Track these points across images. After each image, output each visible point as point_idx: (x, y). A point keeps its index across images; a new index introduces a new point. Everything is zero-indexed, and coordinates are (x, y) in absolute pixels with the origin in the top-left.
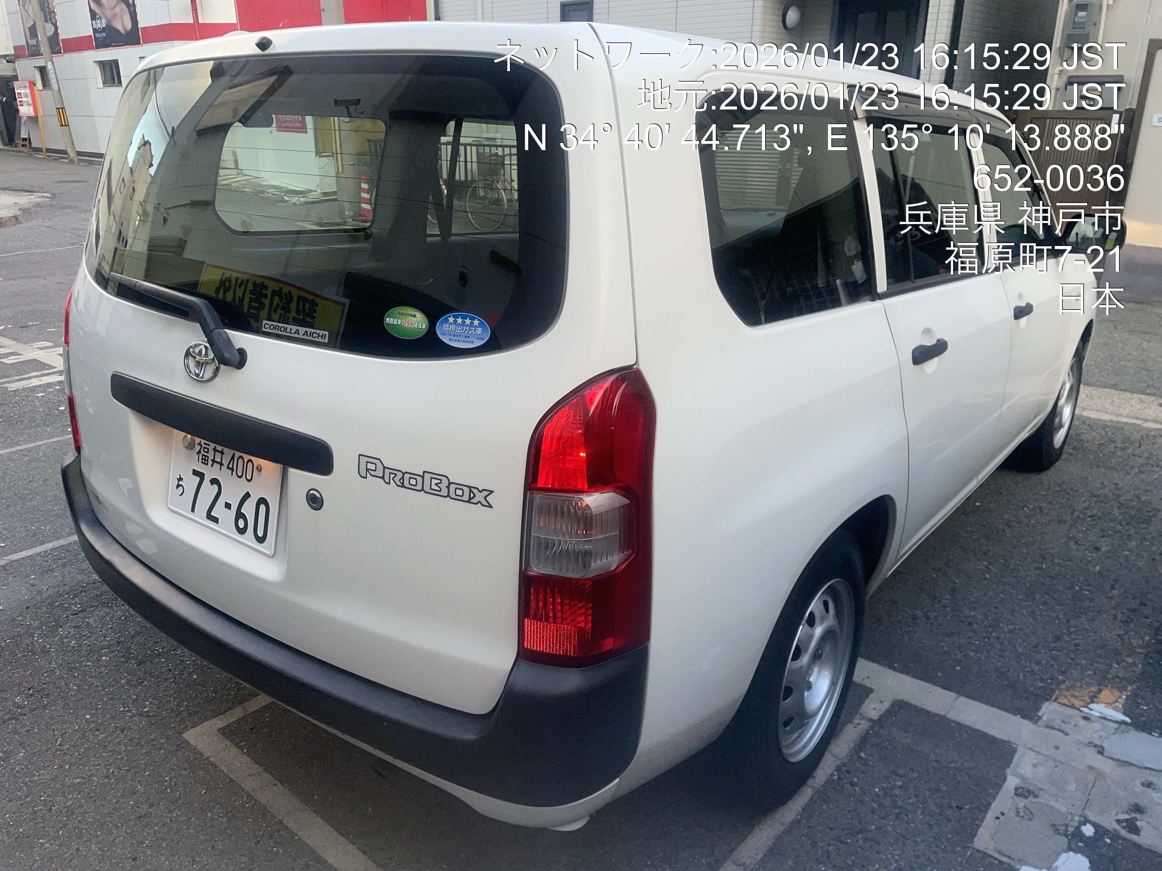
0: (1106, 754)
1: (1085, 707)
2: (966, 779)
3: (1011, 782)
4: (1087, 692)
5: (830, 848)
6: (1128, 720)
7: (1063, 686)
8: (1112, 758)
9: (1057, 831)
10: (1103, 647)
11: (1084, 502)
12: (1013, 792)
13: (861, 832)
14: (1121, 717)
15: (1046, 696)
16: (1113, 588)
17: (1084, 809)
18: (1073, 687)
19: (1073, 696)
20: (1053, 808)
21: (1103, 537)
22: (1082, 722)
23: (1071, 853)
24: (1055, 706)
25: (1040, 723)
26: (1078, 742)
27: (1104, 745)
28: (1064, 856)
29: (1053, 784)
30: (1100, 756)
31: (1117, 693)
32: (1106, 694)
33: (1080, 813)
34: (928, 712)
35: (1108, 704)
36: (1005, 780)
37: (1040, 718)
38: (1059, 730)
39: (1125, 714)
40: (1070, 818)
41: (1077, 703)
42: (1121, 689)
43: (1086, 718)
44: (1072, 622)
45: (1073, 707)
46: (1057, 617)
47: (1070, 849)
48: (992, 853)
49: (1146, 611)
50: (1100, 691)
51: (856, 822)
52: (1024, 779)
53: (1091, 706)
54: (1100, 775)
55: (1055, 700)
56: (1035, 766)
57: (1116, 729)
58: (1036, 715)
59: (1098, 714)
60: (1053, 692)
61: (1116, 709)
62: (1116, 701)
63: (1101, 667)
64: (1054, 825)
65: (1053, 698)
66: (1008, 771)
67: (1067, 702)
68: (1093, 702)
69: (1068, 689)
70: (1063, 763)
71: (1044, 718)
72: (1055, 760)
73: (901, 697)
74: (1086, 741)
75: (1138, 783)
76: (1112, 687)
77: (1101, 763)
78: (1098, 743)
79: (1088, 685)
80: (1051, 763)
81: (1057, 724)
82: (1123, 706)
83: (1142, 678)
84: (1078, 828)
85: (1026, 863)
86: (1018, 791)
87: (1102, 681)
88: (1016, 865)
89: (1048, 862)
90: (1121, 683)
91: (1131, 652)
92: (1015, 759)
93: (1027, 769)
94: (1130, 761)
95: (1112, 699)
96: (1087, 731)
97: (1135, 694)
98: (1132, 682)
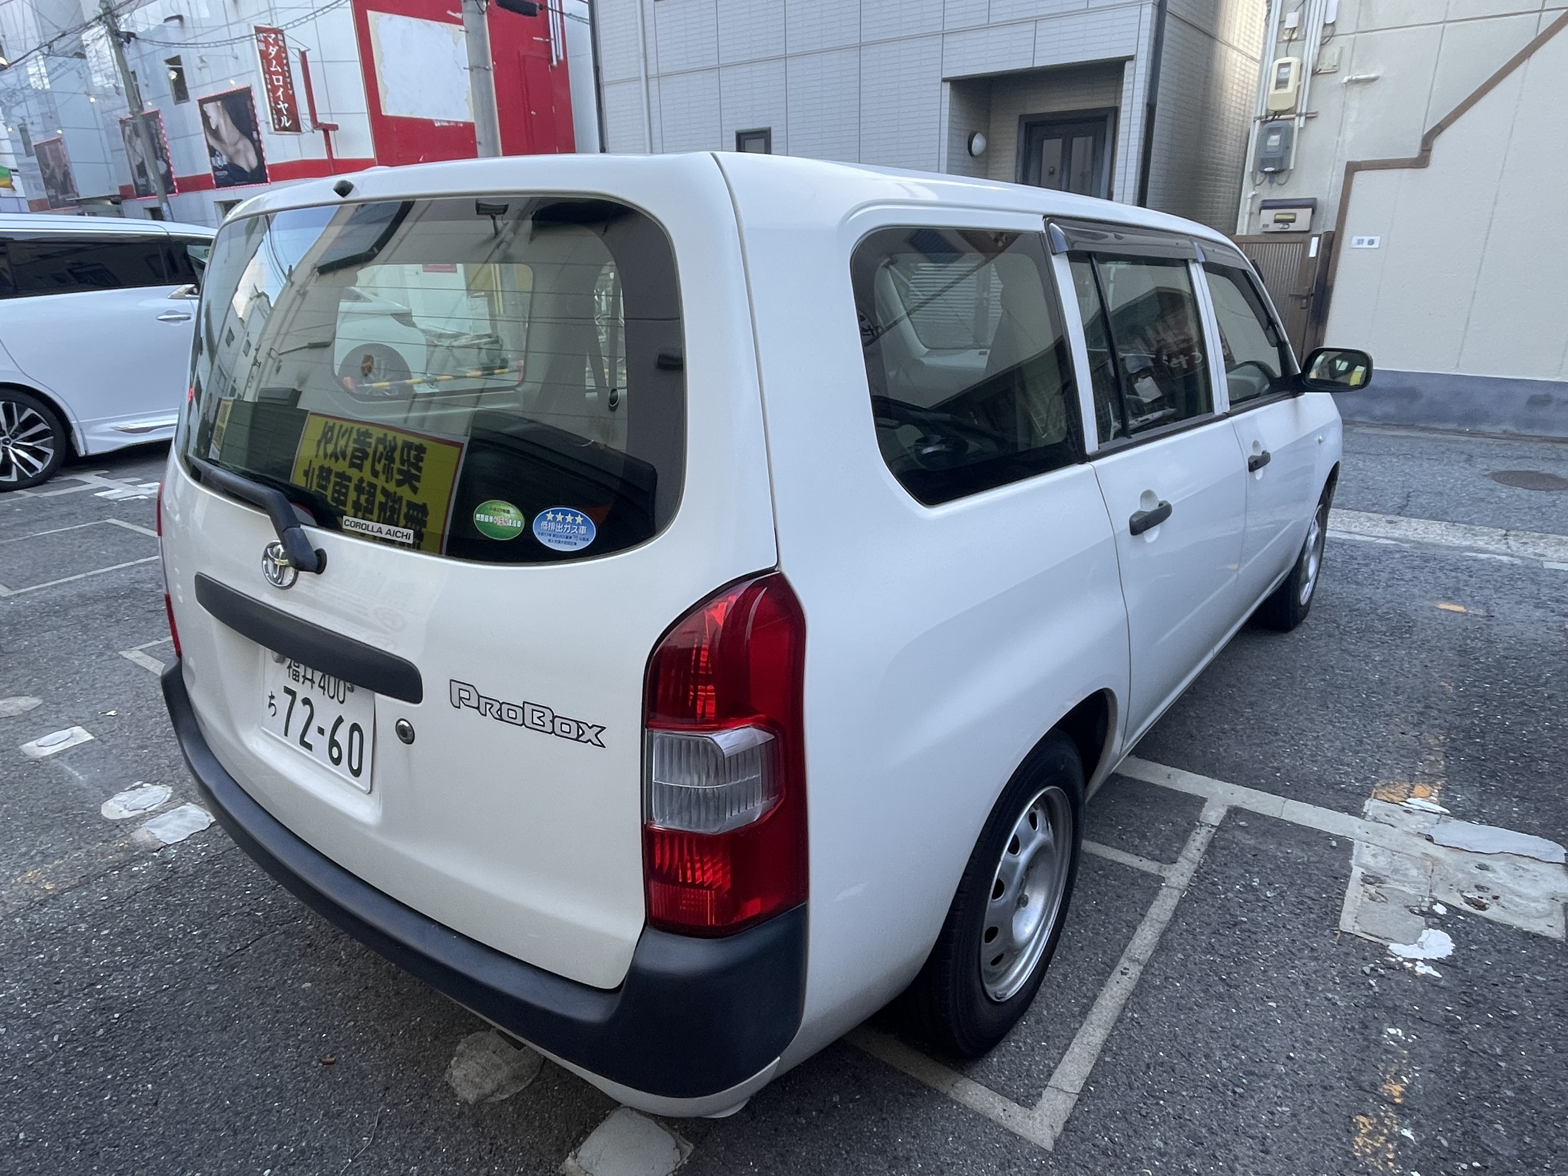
0: (1436, 841)
1: (1403, 801)
2: (1316, 872)
3: (1357, 873)
4: (1402, 788)
5: (1213, 940)
6: (1448, 812)
7: (1377, 785)
8: (1442, 845)
9: (1412, 912)
10: (1404, 748)
11: (1346, 616)
12: (1361, 880)
13: (1235, 924)
14: (1439, 809)
16: (1396, 694)
17: (1430, 891)
18: (1388, 784)
19: (1390, 792)
20: (1402, 892)
21: (1373, 648)
22: (1405, 815)
23: (1431, 930)
24: (1376, 802)
25: (1367, 818)
26: (1408, 833)
27: (1431, 834)
28: (1425, 932)
29: (1395, 871)
30: (1431, 844)
31: (1429, 788)
32: (1418, 789)
33: (1428, 895)
34: (1264, 816)
35: (1424, 798)
36: (1351, 870)
37: (1365, 813)
38: (1386, 824)
39: (1442, 806)
40: (1420, 899)
41: (1396, 799)
42: (1431, 784)
43: (1407, 811)
44: (1369, 728)
45: (1393, 802)
46: (1354, 723)
47: (1428, 926)
48: (1359, 934)
49: (1435, 713)
50: (1413, 786)
51: (1228, 917)
52: (1368, 868)
53: (1409, 800)
54: (1435, 861)
55: (1375, 797)
56: (1374, 856)
57: (1439, 820)
58: (1362, 812)
59: (1419, 808)
60: (1370, 790)
61: (1432, 802)
62: (1431, 795)
63: (1407, 765)
64: (1407, 907)
65: (1373, 795)
66: (1352, 862)
67: (1386, 799)
68: (1409, 797)
69: (1383, 787)
70: (1399, 853)
71: (1370, 814)
72: (1391, 851)
73: (1235, 804)
74: (1414, 832)
75: (1473, 865)
76: (1424, 783)
77: (1432, 849)
78: (1425, 832)
79: (1400, 782)
80: (1389, 853)
81: (1382, 818)
82: (1438, 799)
83: (1447, 773)
84: (1430, 908)
85: (1393, 941)
86: (1366, 880)
87: (1412, 778)
88: (1385, 943)
89: (1412, 938)
90: (1430, 779)
91: (1431, 751)
92: (1355, 852)
93: (1368, 859)
94: (1460, 847)
95: (1427, 793)
96: (1412, 823)
97: (1446, 788)
98: (1439, 777)
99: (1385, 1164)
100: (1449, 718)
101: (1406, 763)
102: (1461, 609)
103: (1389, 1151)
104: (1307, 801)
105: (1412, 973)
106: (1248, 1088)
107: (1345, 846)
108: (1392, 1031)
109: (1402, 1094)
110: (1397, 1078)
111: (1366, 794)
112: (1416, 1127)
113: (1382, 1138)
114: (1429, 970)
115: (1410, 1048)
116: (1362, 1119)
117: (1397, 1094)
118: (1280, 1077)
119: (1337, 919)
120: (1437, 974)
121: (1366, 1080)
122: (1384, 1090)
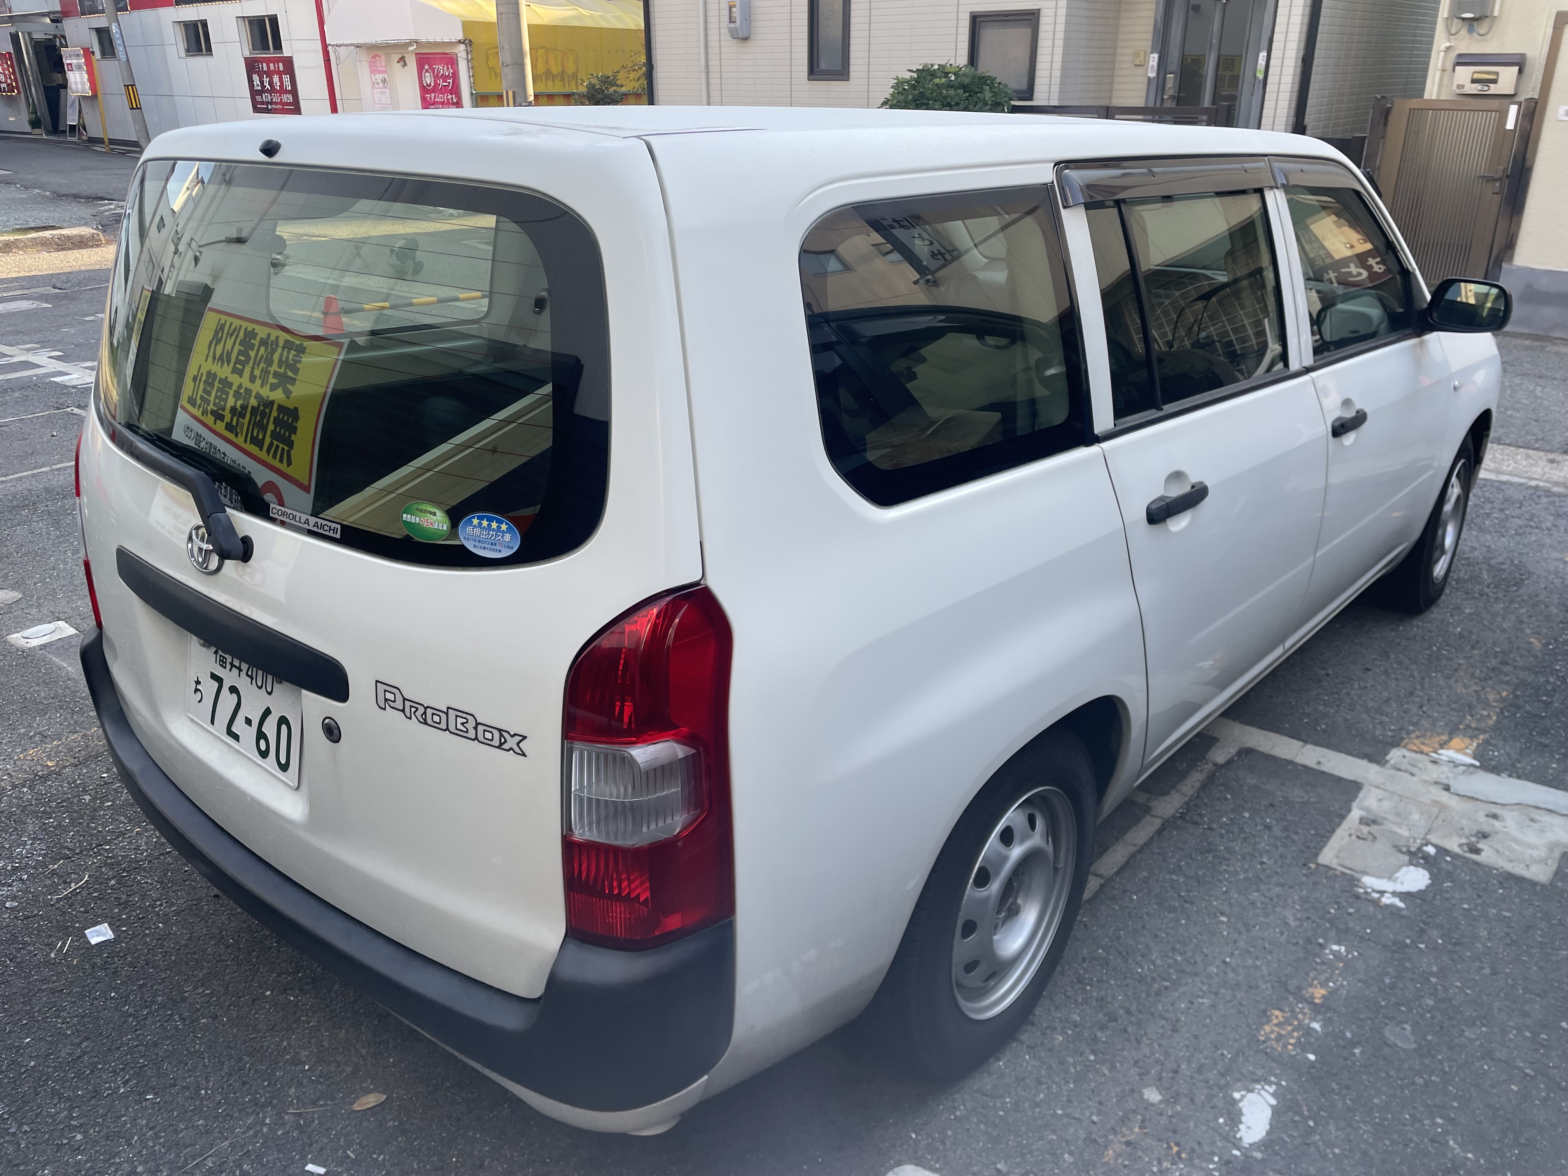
0: (1452, 790)
1: (1433, 752)
2: (1312, 811)
3: (1356, 813)
4: (1437, 739)
5: (1182, 863)
6: (1477, 763)
7: (1413, 735)
8: (1458, 795)
9: (1400, 851)
10: (1457, 701)
12: (1357, 821)
13: (1209, 851)
14: (1470, 761)
15: (1396, 743)
16: (1473, 648)
17: (1427, 834)
18: (1424, 736)
19: (1422, 743)
20: (1396, 833)
21: (1468, 599)
22: (1430, 765)
23: (1412, 868)
24: (1404, 752)
25: (1388, 766)
26: (1425, 781)
27: (1451, 783)
28: (1405, 869)
29: (1398, 814)
30: (1446, 793)
31: (1468, 741)
32: (1457, 741)
33: (1422, 836)
34: (1276, 758)
35: (1458, 751)
36: (1349, 811)
37: (1387, 761)
38: (1406, 771)
39: (1474, 758)
40: (1412, 840)
41: (1426, 749)
42: (1472, 738)
43: (1434, 762)
44: (1427, 679)
45: (1422, 752)
46: (1412, 676)
47: (1411, 863)
48: (1335, 867)
49: (1507, 669)
50: (1451, 739)
51: (1205, 844)
52: (1368, 810)
53: (1441, 751)
54: (1443, 808)
55: (1404, 747)
56: (1380, 800)
57: (1464, 772)
58: (1384, 759)
59: (1447, 759)
60: (1402, 739)
61: (1466, 754)
62: (1467, 748)
63: (1454, 719)
64: (1397, 846)
65: (1402, 745)
66: (1355, 805)
67: (1414, 748)
68: (1442, 748)
69: (1418, 737)
70: (1408, 798)
71: (1392, 762)
72: (1401, 796)
73: (1248, 745)
74: (1432, 781)
75: (1482, 814)
76: (1464, 736)
77: (1444, 797)
78: (1445, 781)
79: (1439, 734)
80: (1397, 798)
81: (1405, 766)
82: (1474, 752)
83: (1497, 728)
84: (1419, 849)
85: (1367, 874)
86: (1362, 821)
87: (1453, 732)
88: (1358, 876)
89: (1390, 873)
90: (1474, 732)
91: (1486, 704)
92: (1361, 795)
93: (1373, 802)
94: (1476, 796)
95: (1463, 746)
96: (1435, 773)
97: (1487, 742)
98: (1486, 732)
99: (1285, 1046)
100: (1522, 675)
103: (1292, 1037)
104: (1328, 746)
105: (1376, 903)
106: (1174, 982)
108: (1335, 947)
109: (1323, 996)
110: (1323, 985)
112: (1326, 1022)
113: (1289, 1028)
114: (1395, 901)
115: (1347, 963)
116: (1277, 1012)
117: (1319, 996)
118: (1210, 976)
119: (1316, 855)
120: (1401, 905)
121: (1292, 984)
122: (1308, 992)
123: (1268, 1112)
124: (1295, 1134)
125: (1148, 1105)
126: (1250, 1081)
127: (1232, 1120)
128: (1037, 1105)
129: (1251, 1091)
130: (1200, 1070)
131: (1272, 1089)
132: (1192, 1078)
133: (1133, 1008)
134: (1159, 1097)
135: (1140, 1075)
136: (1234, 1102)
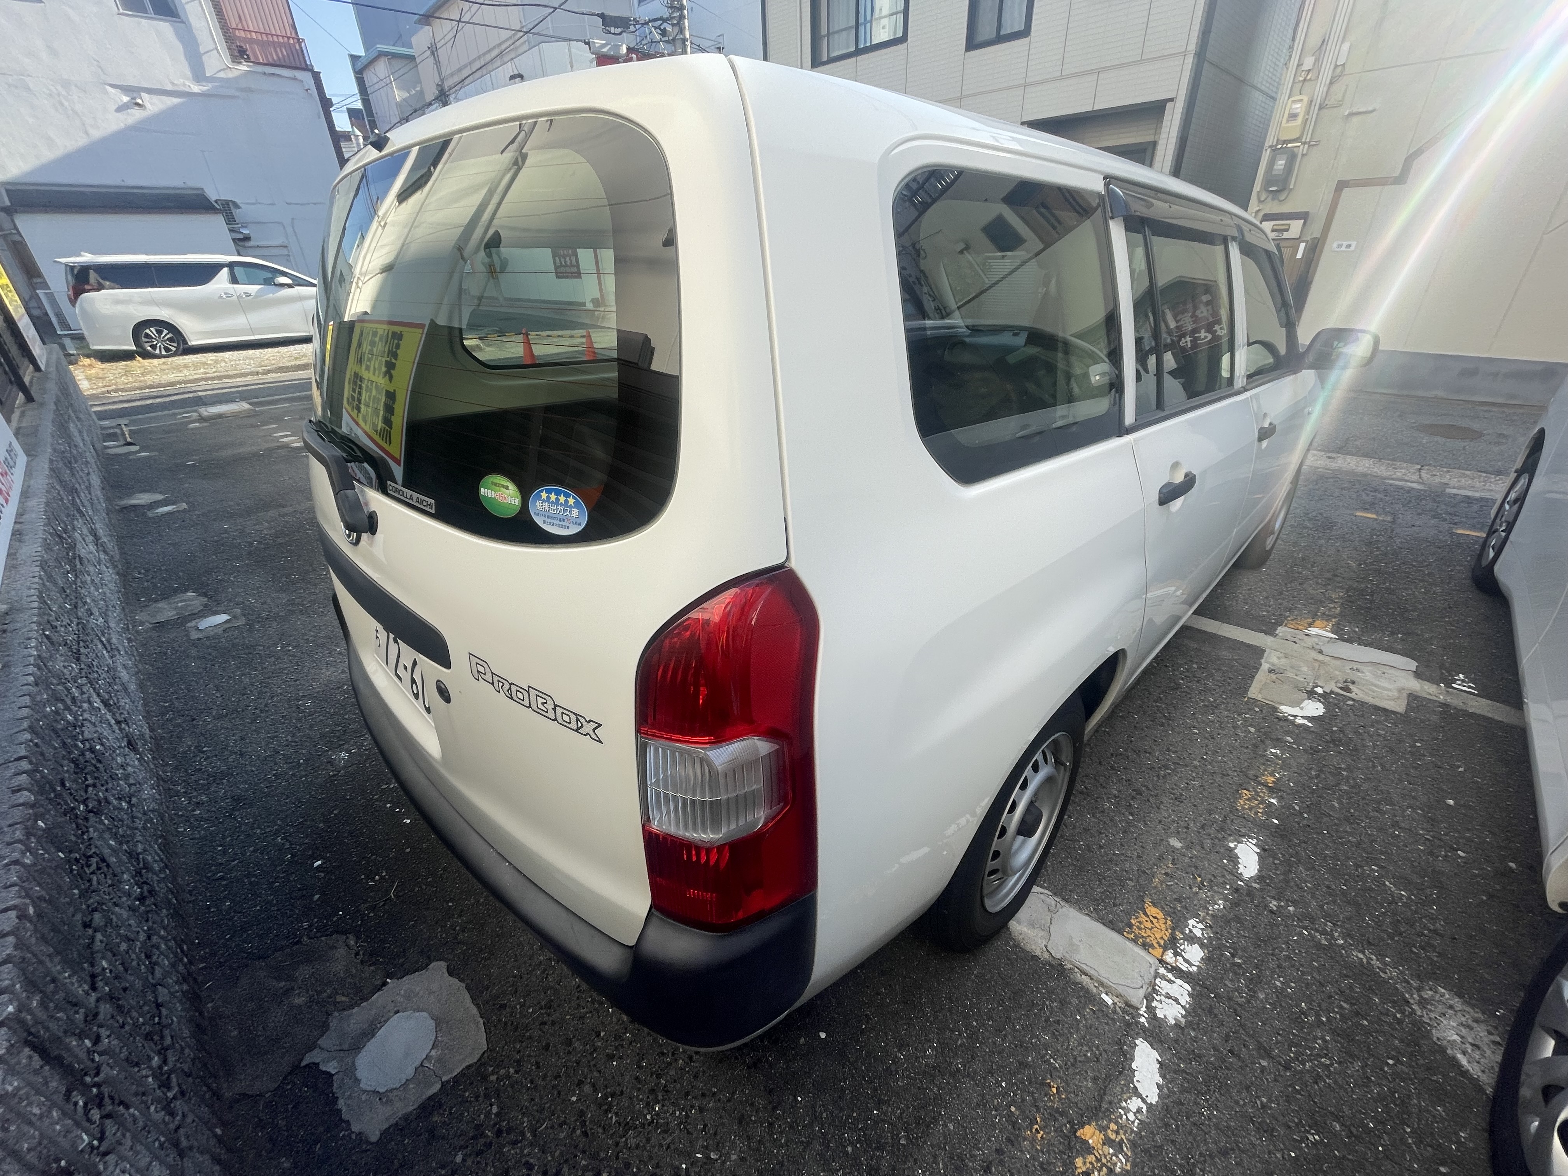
0: (1324, 654)
1: (1305, 629)
2: (1237, 664)
3: (1265, 666)
4: (1305, 622)
6: (1336, 637)
7: (1289, 619)
8: (1329, 656)
9: (1299, 691)
10: (1312, 598)
12: (1267, 671)
13: (1177, 689)
14: (1331, 635)
16: (1313, 566)
17: (1314, 680)
18: (1295, 619)
19: (1297, 624)
20: (1294, 679)
22: (1305, 637)
23: (1310, 701)
24: (1286, 629)
25: (1278, 637)
26: (1305, 647)
27: (1322, 649)
28: (1306, 702)
29: (1292, 667)
30: (1321, 654)
31: (1325, 623)
32: (1318, 622)
33: (1312, 682)
34: (1206, 631)
35: (1321, 628)
36: (1261, 665)
37: (1277, 634)
38: (1291, 641)
39: (1333, 633)
40: (1306, 684)
41: (1300, 628)
42: (1328, 621)
43: (1307, 635)
44: (1289, 585)
45: (1298, 629)
47: (1309, 698)
48: (1260, 699)
49: (1338, 579)
50: (1314, 621)
52: (1273, 665)
53: (1310, 629)
54: (1322, 664)
56: (1279, 658)
57: (1328, 642)
58: (1274, 633)
59: (1315, 633)
60: (1283, 622)
61: (1326, 631)
62: (1326, 627)
64: (1297, 687)
65: (1284, 625)
66: (1263, 661)
67: (1293, 627)
68: (1310, 627)
69: (1292, 620)
70: (1297, 658)
71: (1280, 635)
72: (1292, 656)
74: (1310, 647)
75: (1348, 668)
76: (1322, 620)
77: (1321, 657)
78: (1318, 648)
79: (1306, 618)
80: (1290, 657)
81: (1289, 637)
82: (1331, 630)
83: (1342, 615)
84: (1312, 689)
85: (1283, 704)
86: (1271, 671)
87: (1315, 616)
88: (1277, 706)
89: (1297, 704)
90: (1327, 617)
91: (1333, 601)
92: (1265, 655)
93: (1274, 660)
94: (1341, 657)
95: (1323, 626)
96: (1309, 642)
97: (1338, 624)
98: (1335, 617)
99: (1256, 813)
100: (1349, 583)
101: (1313, 608)
102: (1374, 516)
103: (1259, 808)
104: (1237, 625)
105: (1293, 722)
106: (1173, 770)
107: (1258, 652)
108: (1273, 751)
109: (1273, 782)
110: (1272, 774)
111: (1279, 623)
112: (1280, 798)
113: (1256, 802)
114: (1305, 722)
115: (1284, 761)
116: (1246, 792)
117: (1271, 782)
118: (1196, 767)
119: (1246, 691)
120: (1310, 724)
121: (1251, 773)
122: (1263, 779)
123: (1256, 857)
124: (1278, 872)
125: (1174, 850)
126: (1239, 836)
127: (1233, 861)
128: (1101, 847)
129: (1239, 842)
130: (1203, 827)
131: (1255, 841)
132: (1199, 832)
133: (1150, 786)
134: (1180, 845)
135: (1164, 829)
136: (1231, 850)
